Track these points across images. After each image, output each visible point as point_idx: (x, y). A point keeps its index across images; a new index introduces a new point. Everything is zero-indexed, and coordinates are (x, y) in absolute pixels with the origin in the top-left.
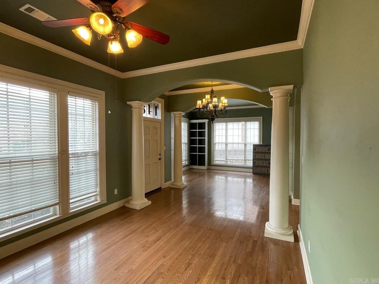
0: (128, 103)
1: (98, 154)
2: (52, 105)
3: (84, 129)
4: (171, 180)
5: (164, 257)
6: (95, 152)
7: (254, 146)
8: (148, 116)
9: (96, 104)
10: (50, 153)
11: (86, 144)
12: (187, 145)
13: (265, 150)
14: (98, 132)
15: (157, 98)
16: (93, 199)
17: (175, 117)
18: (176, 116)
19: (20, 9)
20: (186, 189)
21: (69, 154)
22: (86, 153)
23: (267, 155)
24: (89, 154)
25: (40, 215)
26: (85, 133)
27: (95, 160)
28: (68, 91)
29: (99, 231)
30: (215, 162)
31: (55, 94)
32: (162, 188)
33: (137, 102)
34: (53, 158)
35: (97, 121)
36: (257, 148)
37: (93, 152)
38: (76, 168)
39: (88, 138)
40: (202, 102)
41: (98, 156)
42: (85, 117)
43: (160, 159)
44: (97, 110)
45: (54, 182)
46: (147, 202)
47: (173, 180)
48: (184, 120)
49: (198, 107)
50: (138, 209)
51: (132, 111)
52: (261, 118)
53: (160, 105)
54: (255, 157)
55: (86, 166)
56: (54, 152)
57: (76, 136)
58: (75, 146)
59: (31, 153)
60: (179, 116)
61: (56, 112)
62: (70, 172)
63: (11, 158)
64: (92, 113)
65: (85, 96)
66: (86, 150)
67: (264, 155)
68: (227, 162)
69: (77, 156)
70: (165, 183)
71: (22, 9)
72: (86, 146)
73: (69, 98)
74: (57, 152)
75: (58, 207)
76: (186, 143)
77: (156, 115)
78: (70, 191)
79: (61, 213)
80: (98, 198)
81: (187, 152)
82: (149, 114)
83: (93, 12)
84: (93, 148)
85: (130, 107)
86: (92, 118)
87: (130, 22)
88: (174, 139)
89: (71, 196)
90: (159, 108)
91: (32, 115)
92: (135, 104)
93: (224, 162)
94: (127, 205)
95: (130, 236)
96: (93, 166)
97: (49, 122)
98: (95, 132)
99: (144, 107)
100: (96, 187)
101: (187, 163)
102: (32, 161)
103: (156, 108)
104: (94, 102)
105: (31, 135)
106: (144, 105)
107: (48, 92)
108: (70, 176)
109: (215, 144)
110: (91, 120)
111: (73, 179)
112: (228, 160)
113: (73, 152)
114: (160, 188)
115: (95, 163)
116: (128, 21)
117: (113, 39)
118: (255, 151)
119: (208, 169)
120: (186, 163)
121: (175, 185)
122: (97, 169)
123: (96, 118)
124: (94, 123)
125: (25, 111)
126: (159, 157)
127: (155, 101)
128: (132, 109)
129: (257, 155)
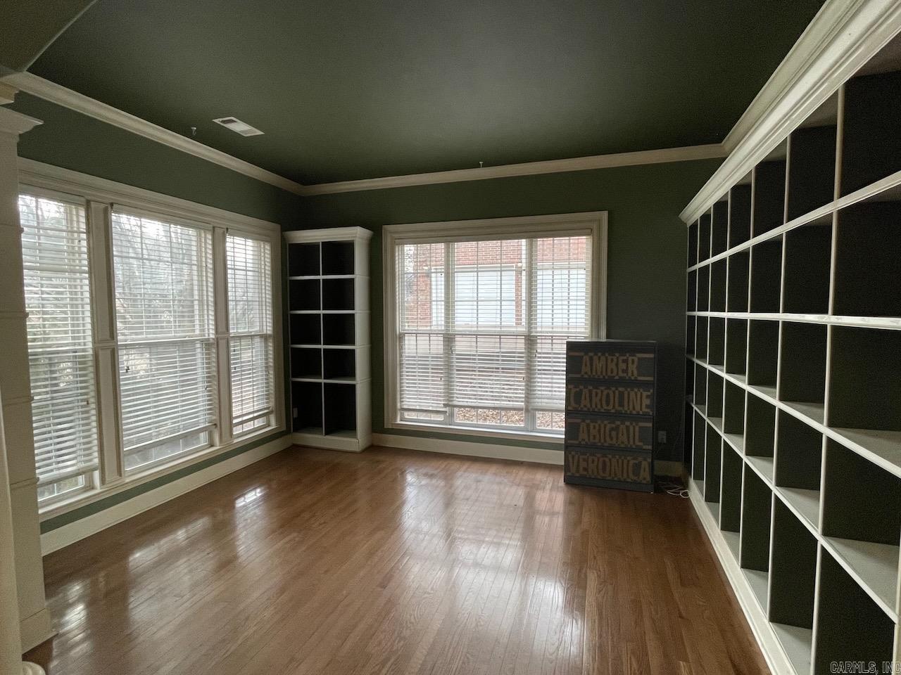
7: (572, 347)
12: (271, 344)
13: (625, 371)
23: (632, 394)
30: (402, 415)
36: (586, 358)
52: (600, 221)
54: (578, 401)
67: (621, 394)
68: (452, 415)
93: (440, 418)
101: (273, 426)
109: (401, 337)
112: (456, 410)
118: (579, 376)
119: (369, 448)
129: (585, 392)
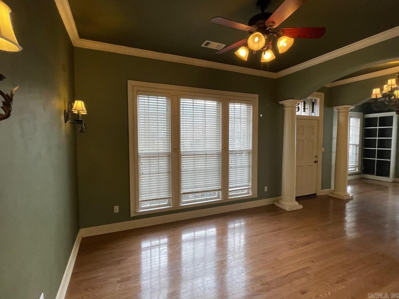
0: (281, 103)
1: (251, 152)
2: (218, 112)
3: (241, 130)
4: (330, 188)
5: (312, 262)
6: (248, 150)
8: (304, 114)
9: (250, 108)
10: (217, 149)
11: (242, 143)
12: (358, 147)
14: (251, 133)
15: (316, 93)
16: (246, 191)
17: (339, 112)
18: (341, 111)
19: (202, 46)
20: (351, 202)
21: (229, 151)
22: (242, 151)
24: (244, 152)
25: (210, 195)
26: (241, 133)
27: (248, 158)
28: (229, 99)
29: (250, 220)
31: (220, 103)
32: (318, 195)
33: (290, 100)
34: (218, 153)
35: (251, 123)
37: (247, 150)
38: (234, 163)
39: (243, 138)
40: (382, 90)
41: (251, 154)
42: (242, 120)
43: (316, 162)
44: (251, 113)
45: (218, 172)
46: (297, 206)
47: (333, 188)
48: (355, 114)
49: (374, 97)
50: (288, 210)
51: (284, 110)
53: (318, 100)
55: (241, 162)
56: (219, 149)
57: (235, 136)
58: (233, 144)
59: (205, 149)
60: (345, 110)
61: (221, 117)
62: (229, 166)
63: (194, 152)
64: (247, 116)
65: (242, 101)
66: (241, 148)
69: (235, 153)
70: (322, 189)
71: (203, 45)
72: (241, 145)
73: (230, 105)
74: (221, 149)
75: (220, 192)
76: (356, 145)
77: (313, 112)
78: (229, 182)
79: (222, 197)
80: (251, 192)
81: (358, 156)
82: (304, 111)
83: (251, 33)
84: (247, 147)
85: (283, 106)
86: (247, 120)
87: (281, 29)
88: (336, 140)
89: (230, 186)
90: (317, 103)
91: (206, 121)
92: (287, 103)
94: (276, 204)
95: (278, 232)
96: (246, 162)
97: (216, 125)
98: (249, 133)
99: (298, 105)
100: (249, 181)
101: (357, 170)
102: (205, 155)
103: (313, 104)
104: (249, 105)
105: (205, 136)
106: (298, 103)
107: (216, 102)
108: (229, 169)
110: (246, 122)
111: (232, 172)
113: (232, 149)
114: (315, 194)
115: (248, 160)
116: (279, 29)
117: (266, 50)
119: (394, 182)
120: (355, 170)
121: (335, 194)
122: (250, 165)
123: (250, 120)
124: (248, 124)
125: (201, 118)
126: (316, 159)
127: (312, 97)
128: (284, 108)
